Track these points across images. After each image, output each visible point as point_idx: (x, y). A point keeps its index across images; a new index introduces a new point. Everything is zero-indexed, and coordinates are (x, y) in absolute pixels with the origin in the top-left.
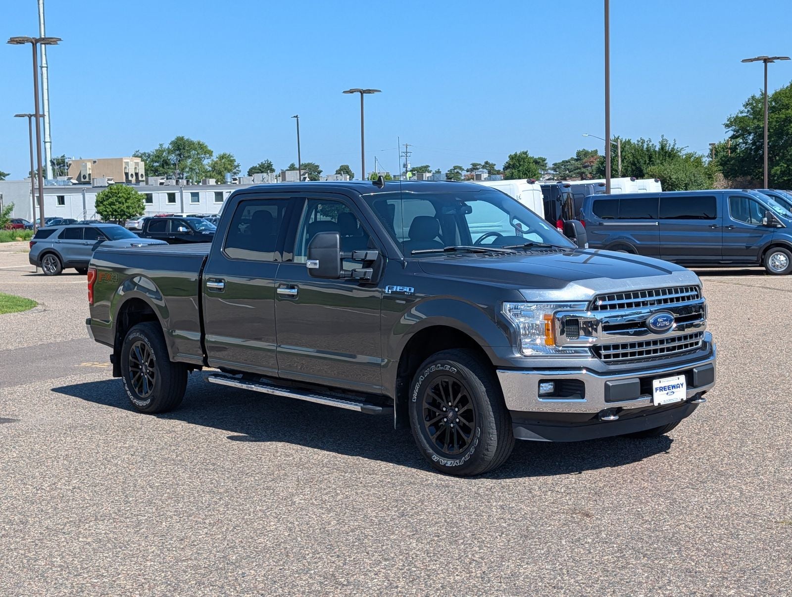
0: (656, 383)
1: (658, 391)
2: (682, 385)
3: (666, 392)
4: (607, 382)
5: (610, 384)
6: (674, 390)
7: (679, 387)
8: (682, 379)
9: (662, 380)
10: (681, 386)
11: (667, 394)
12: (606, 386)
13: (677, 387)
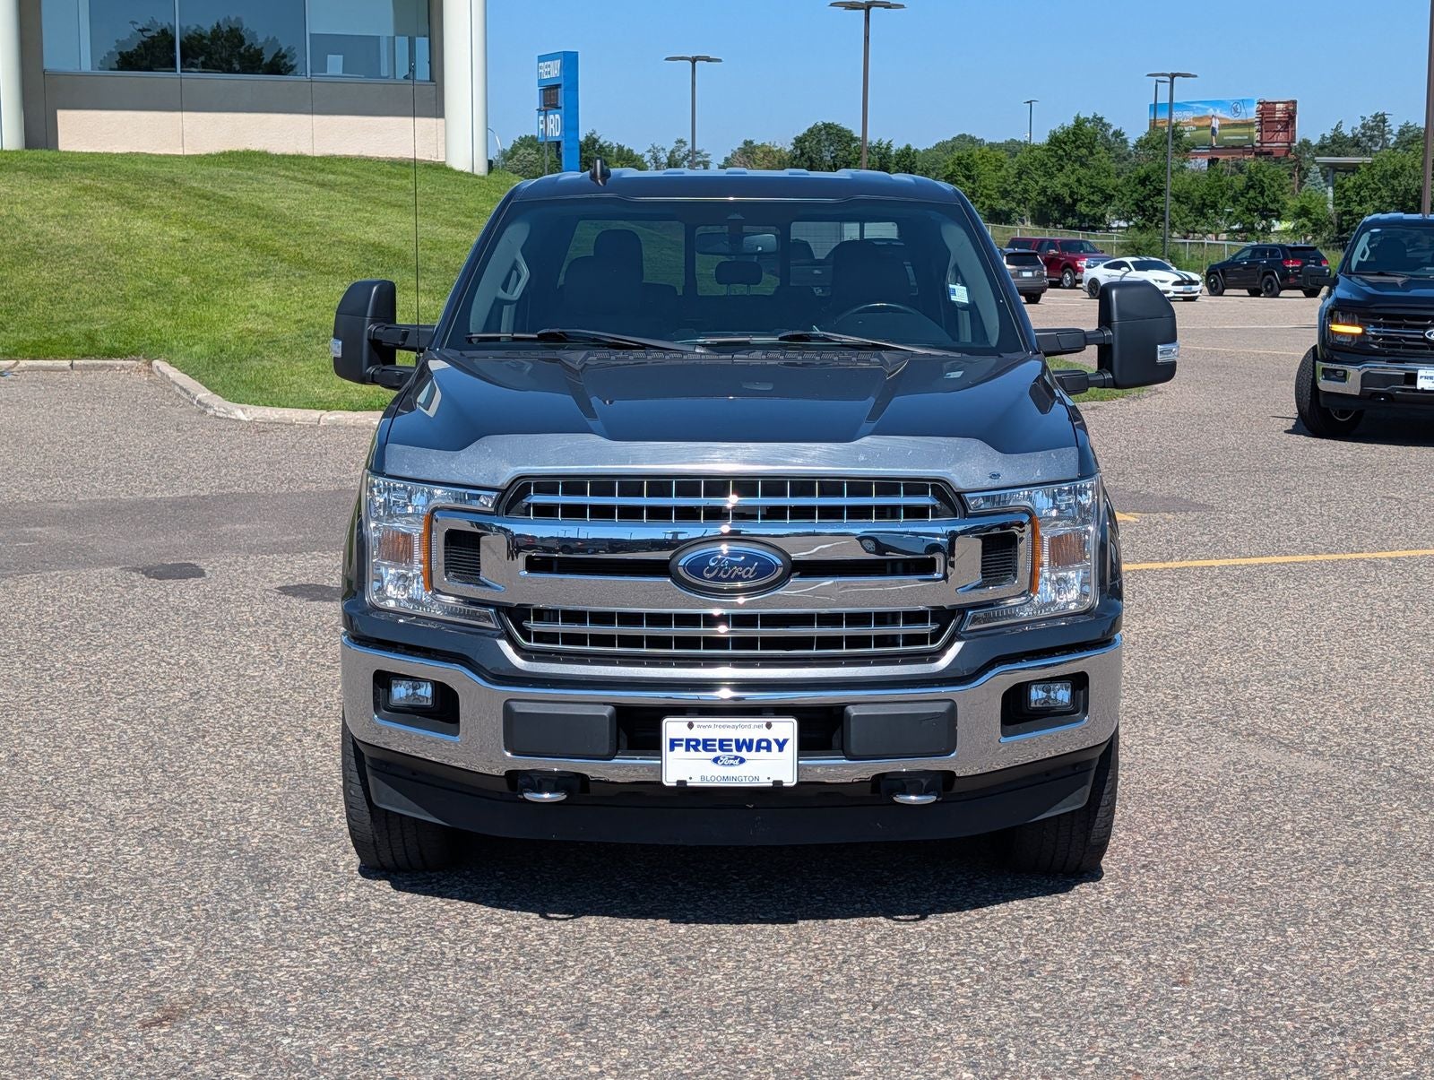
0: (673, 728)
1: (680, 750)
2: (781, 745)
3: (713, 755)
4: (512, 703)
5: (519, 708)
6: (744, 753)
7: (769, 748)
8: (787, 728)
9: (697, 721)
10: (775, 747)
11: (716, 760)
12: (507, 710)
13: (759, 748)
